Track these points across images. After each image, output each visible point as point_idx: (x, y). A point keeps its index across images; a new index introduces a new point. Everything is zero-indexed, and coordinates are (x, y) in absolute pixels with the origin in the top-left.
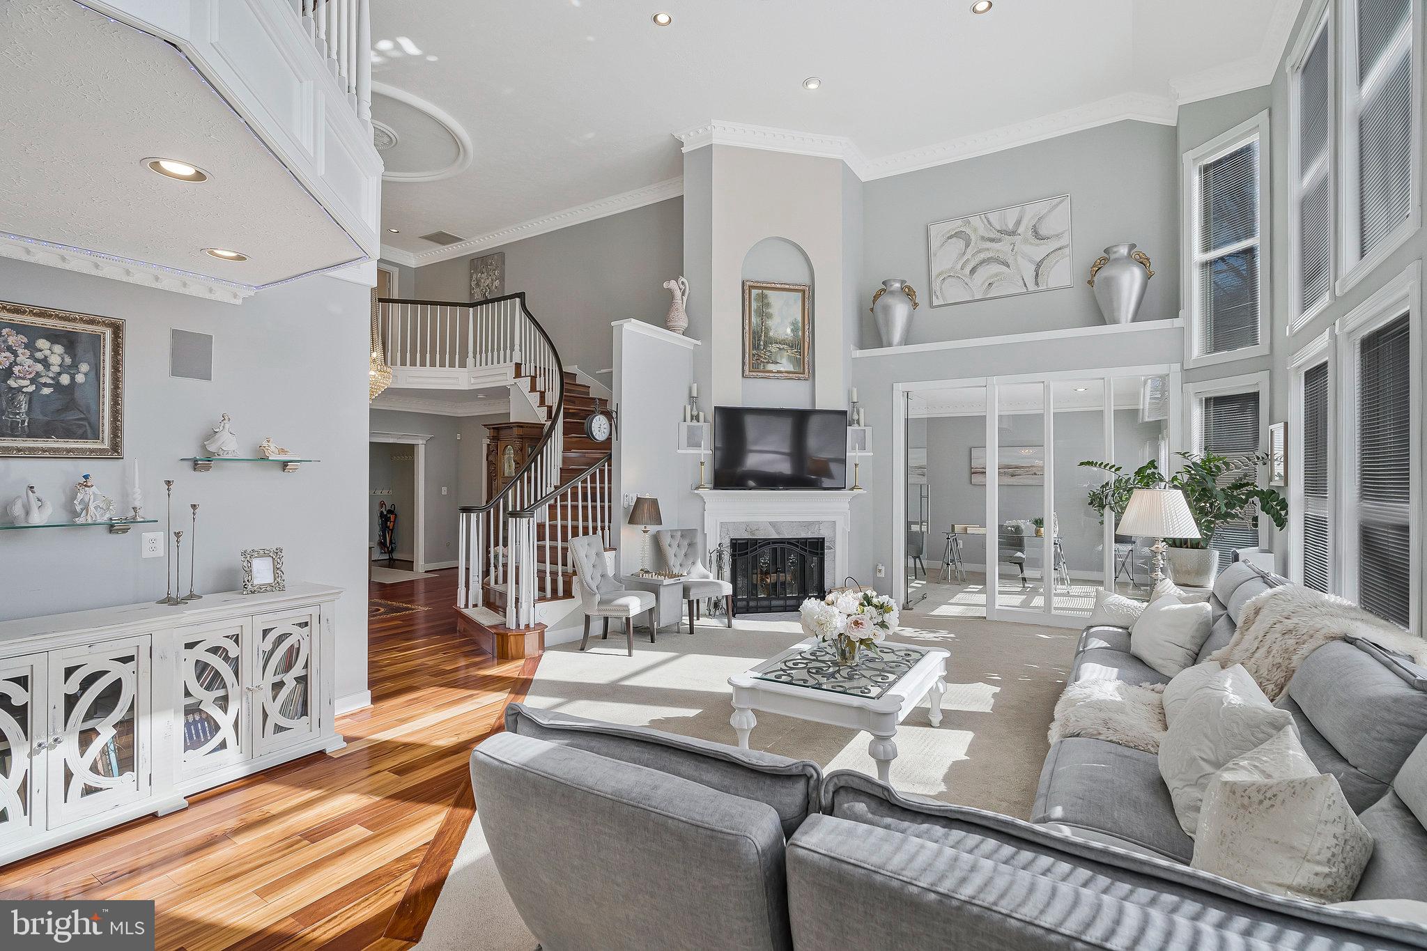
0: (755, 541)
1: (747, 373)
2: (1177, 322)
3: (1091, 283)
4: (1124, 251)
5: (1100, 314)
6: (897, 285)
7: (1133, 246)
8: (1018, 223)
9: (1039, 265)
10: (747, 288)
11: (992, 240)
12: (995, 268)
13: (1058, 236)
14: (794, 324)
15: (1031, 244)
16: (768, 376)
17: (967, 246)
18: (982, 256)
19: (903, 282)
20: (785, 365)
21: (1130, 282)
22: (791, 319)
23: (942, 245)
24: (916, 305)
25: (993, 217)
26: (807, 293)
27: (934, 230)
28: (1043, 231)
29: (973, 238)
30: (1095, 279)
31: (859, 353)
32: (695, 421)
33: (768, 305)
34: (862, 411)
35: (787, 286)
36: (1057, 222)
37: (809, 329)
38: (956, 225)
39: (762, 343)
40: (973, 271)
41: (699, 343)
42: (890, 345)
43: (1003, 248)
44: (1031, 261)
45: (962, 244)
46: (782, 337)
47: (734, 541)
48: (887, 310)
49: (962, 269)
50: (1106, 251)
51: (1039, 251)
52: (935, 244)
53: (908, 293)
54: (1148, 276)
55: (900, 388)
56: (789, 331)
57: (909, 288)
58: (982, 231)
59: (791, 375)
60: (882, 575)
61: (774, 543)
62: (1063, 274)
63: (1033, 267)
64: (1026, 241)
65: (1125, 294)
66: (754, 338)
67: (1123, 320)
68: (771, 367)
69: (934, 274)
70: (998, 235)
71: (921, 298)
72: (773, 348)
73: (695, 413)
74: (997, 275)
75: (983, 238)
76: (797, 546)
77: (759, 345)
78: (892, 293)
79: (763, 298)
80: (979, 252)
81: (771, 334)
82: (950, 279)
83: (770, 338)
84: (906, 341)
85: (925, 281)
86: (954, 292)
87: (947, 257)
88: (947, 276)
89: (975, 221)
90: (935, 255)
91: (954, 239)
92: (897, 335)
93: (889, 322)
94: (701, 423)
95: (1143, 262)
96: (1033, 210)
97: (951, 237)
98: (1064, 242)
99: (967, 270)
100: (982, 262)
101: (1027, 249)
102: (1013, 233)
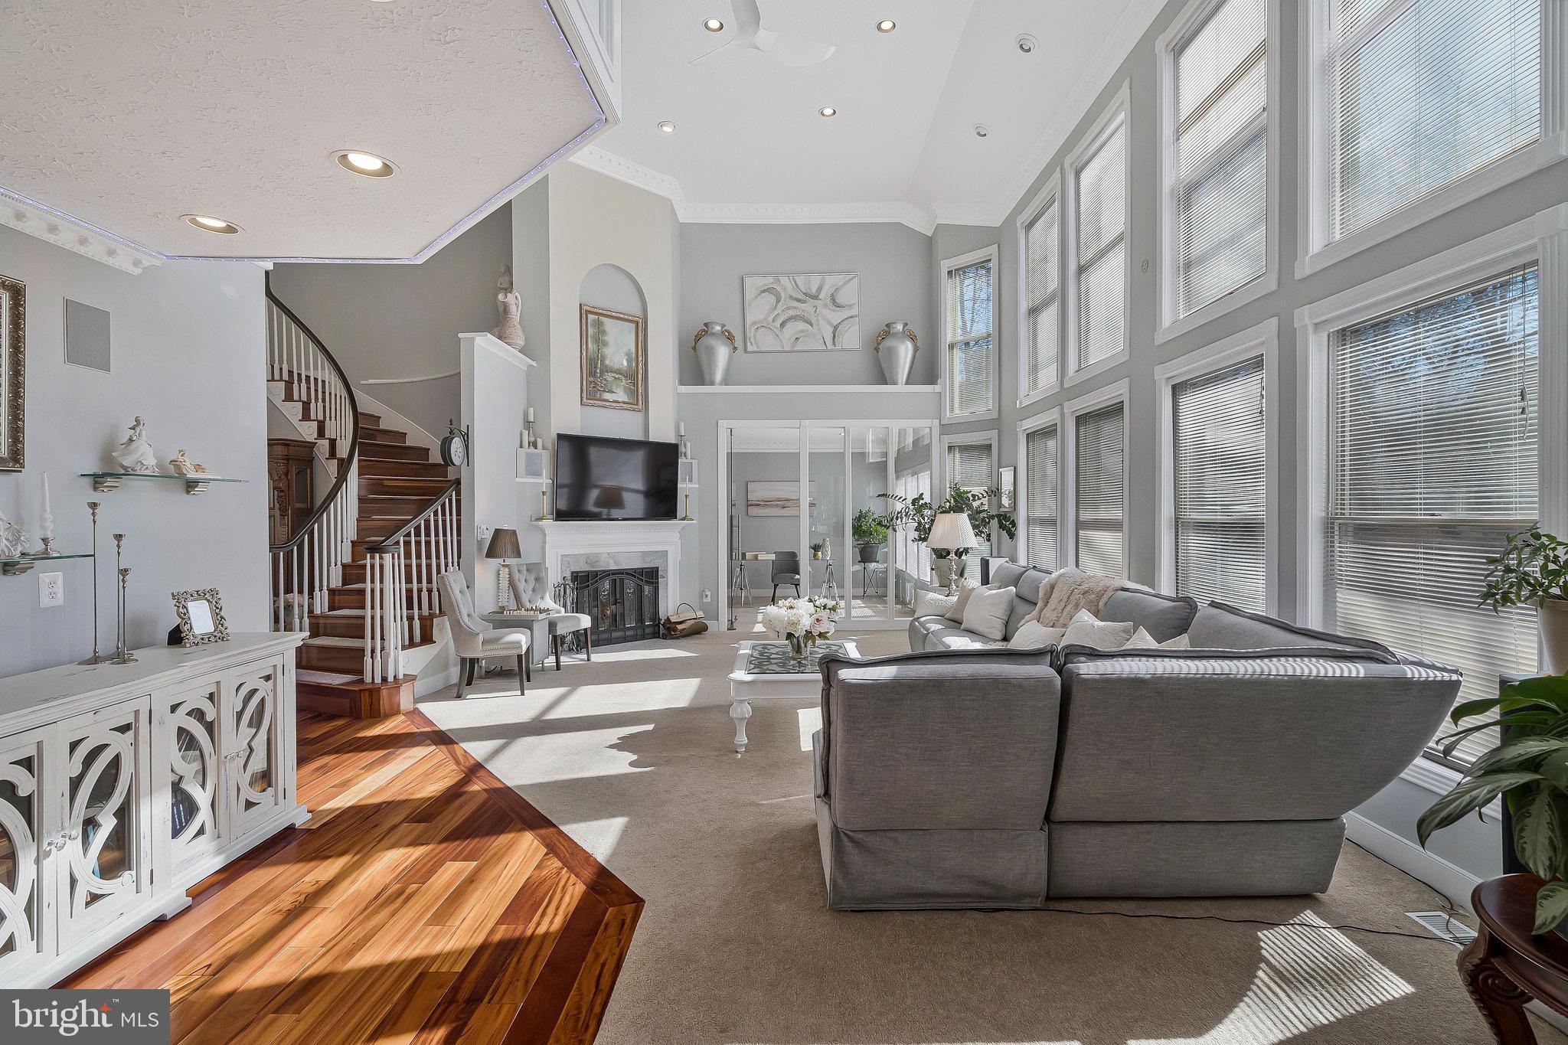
0: (596, 574)
1: (585, 400)
2: (937, 388)
3: (877, 349)
4: (900, 327)
5: (882, 376)
6: (718, 328)
7: (906, 325)
8: (820, 289)
9: (836, 328)
10: (584, 312)
11: (799, 301)
12: (801, 326)
13: (850, 306)
14: (628, 354)
15: (831, 310)
16: (605, 405)
17: (778, 301)
18: (791, 313)
19: (723, 326)
20: (621, 395)
21: (905, 353)
22: (625, 350)
23: (756, 298)
24: (735, 349)
25: (800, 280)
26: (640, 325)
27: (748, 281)
28: (839, 300)
29: (783, 295)
30: (880, 346)
31: (684, 389)
32: (532, 448)
33: (604, 332)
34: (688, 445)
35: (622, 316)
36: (849, 295)
37: (642, 361)
38: (769, 281)
39: (598, 371)
40: (783, 325)
41: (534, 364)
42: (712, 383)
43: (807, 308)
44: (829, 323)
45: (773, 299)
46: (617, 366)
47: (575, 575)
48: (710, 351)
49: (773, 322)
50: (888, 326)
51: (836, 317)
52: (749, 295)
53: (730, 338)
54: (916, 349)
55: (724, 424)
56: (625, 363)
57: (729, 333)
58: (790, 291)
59: (626, 406)
60: (709, 600)
61: (612, 574)
62: (853, 338)
63: (831, 329)
64: (825, 306)
65: (902, 361)
66: (591, 364)
67: (900, 382)
68: (607, 396)
69: (748, 322)
70: (801, 297)
71: (739, 343)
72: (609, 377)
73: (533, 439)
74: (802, 331)
75: (791, 297)
76: (635, 577)
77: (595, 372)
78: (713, 334)
79: (599, 324)
80: (788, 308)
81: (607, 362)
82: (762, 329)
83: (606, 366)
84: (726, 381)
85: (740, 327)
86: (765, 341)
87: (759, 310)
88: (760, 326)
89: (784, 280)
90: (750, 304)
91: (766, 294)
92: (719, 376)
93: (712, 362)
94: (539, 450)
95: (913, 338)
96: (832, 281)
97: (763, 291)
98: (854, 312)
99: (778, 323)
100: (790, 319)
101: (827, 313)
102: (815, 297)
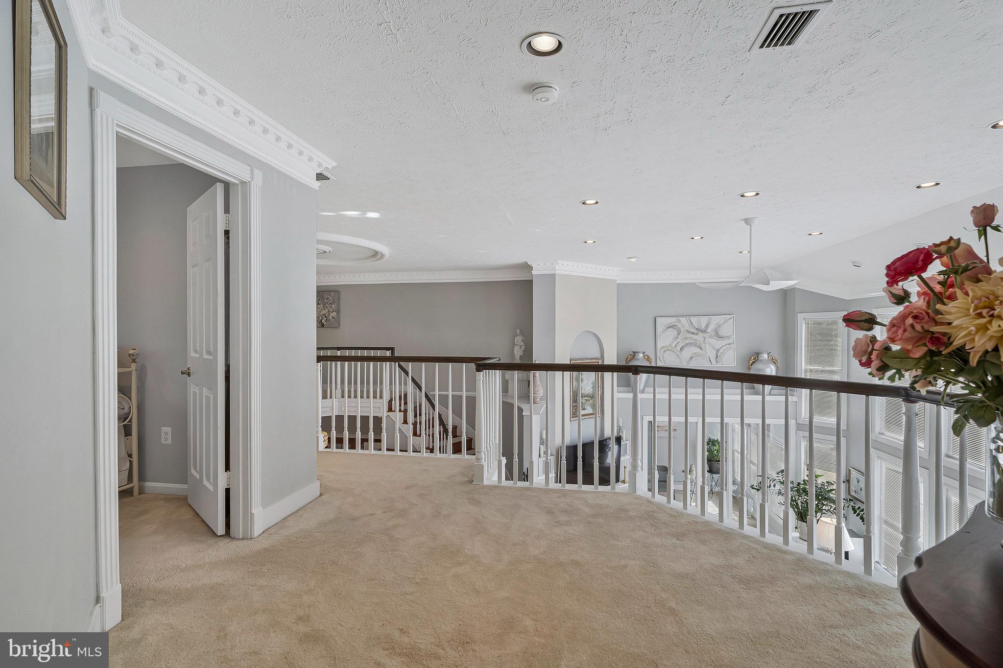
1: (572, 418)
2: (795, 398)
4: (765, 356)
6: (642, 353)
7: (769, 355)
8: (707, 326)
9: (718, 351)
11: (693, 333)
12: (696, 350)
13: (728, 337)
15: (715, 339)
16: (582, 419)
17: (679, 334)
18: (688, 341)
19: (645, 352)
20: (589, 410)
23: (664, 331)
25: (694, 320)
27: (659, 320)
28: (721, 333)
29: (682, 330)
30: (752, 367)
31: (621, 395)
34: (624, 432)
35: (591, 361)
36: (727, 329)
38: (673, 320)
39: (578, 398)
40: (682, 349)
43: (700, 337)
44: (714, 348)
45: (675, 332)
46: (588, 392)
49: (676, 347)
50: (757, 354)
51: (719, 344)
52: (660, 330)
53: (648, 359)
56: (592, 389)
57: (648, 356)
58: (687, 327)
62: (730, 358)
63: (715, 352)
64: (711, 337)
66: (574, 395)
68: (582, 412)
69: (658, 346)
70: (693, 331)
72: (584, 400)
74: (695, 353)
75: (687, 331)
78: (638, 359)
80: (686, 338)
81: (583, 391)
82: (668, 352)
83: (582, 394)
85: (654, 352)
86: (671, 360)
87: (666, 339)
88: (666, 349)
89: (683, 320)
90: (660, 336)
91: (671, 329)
95: (774, 361)
96: (716, 320)
97: (669, 327)
98: (731, 341)
99: (679, 348)
100: (687, 344)
101: (713, 341)
102: (704, 331)
